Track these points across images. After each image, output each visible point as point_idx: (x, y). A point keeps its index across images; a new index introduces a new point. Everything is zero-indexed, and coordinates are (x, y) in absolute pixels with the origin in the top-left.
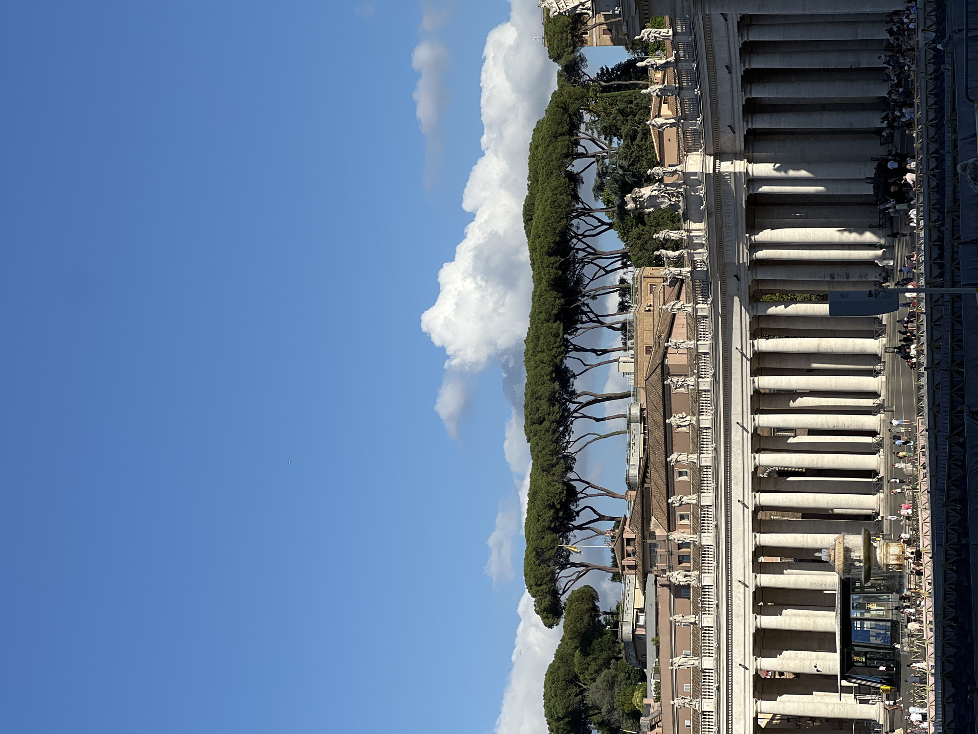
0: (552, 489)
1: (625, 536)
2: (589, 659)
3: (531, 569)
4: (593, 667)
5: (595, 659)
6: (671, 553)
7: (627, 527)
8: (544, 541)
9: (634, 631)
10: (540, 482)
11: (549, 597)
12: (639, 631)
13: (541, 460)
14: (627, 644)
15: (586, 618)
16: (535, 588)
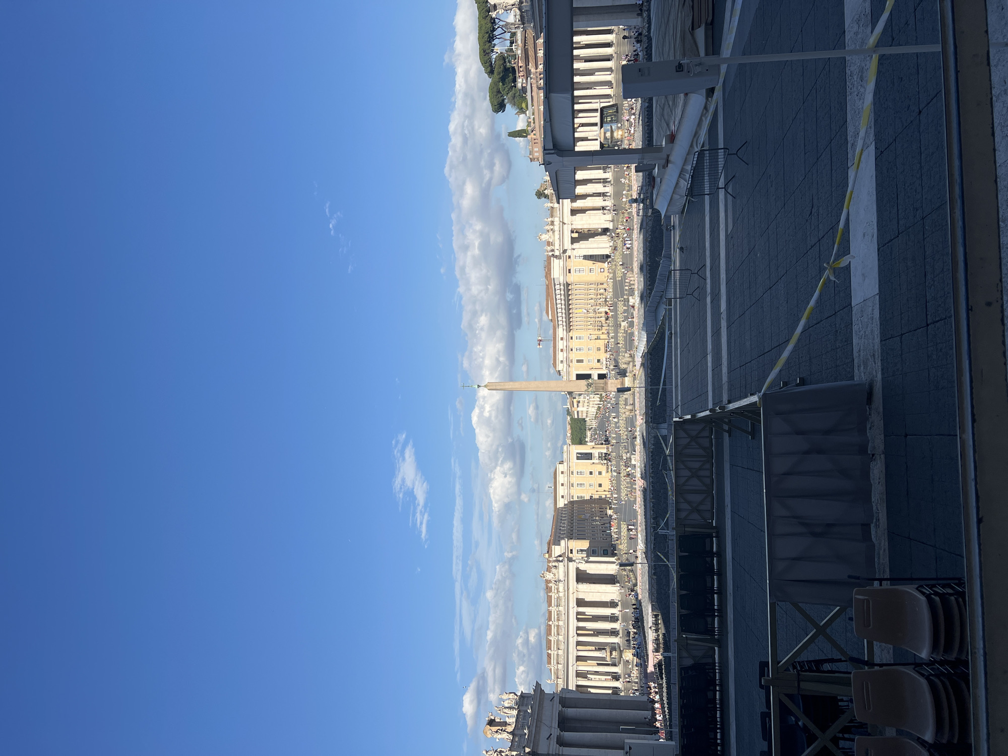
0: (487, 26)
1: (519, 65)
2: (505, 86)
3: (482, 57)
4: (507, 89)
5: (507, 86)
6: (537, 77)
7: (520, 61)
8: (486, 46)
9: (522, 85)
10: (482, 22)
11: (489, 68)
12: (524, 85)
13: (482, 14)
14: (519, 90)
15: (502, 67)
16: (484, 64)
